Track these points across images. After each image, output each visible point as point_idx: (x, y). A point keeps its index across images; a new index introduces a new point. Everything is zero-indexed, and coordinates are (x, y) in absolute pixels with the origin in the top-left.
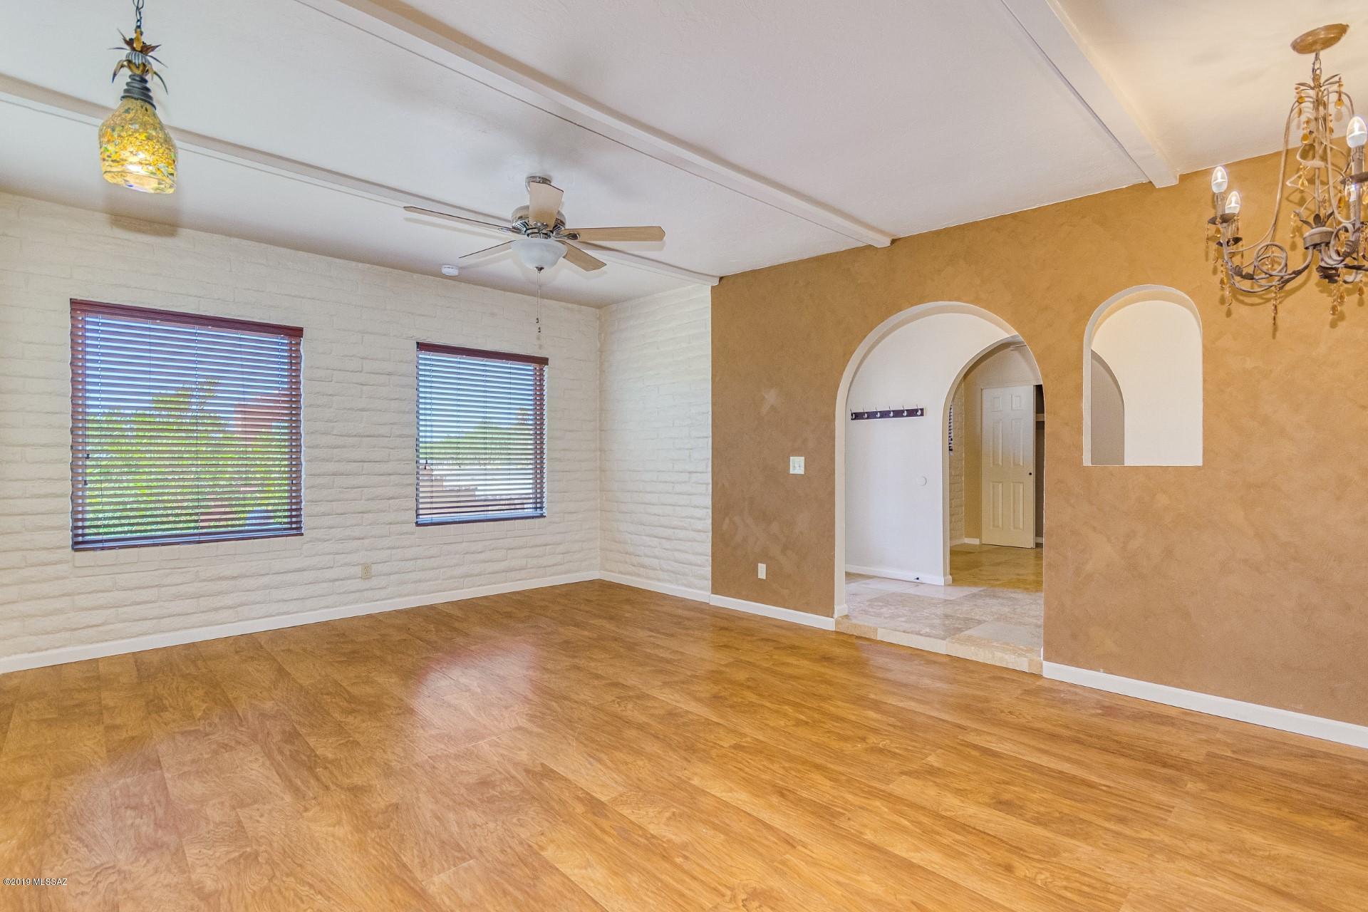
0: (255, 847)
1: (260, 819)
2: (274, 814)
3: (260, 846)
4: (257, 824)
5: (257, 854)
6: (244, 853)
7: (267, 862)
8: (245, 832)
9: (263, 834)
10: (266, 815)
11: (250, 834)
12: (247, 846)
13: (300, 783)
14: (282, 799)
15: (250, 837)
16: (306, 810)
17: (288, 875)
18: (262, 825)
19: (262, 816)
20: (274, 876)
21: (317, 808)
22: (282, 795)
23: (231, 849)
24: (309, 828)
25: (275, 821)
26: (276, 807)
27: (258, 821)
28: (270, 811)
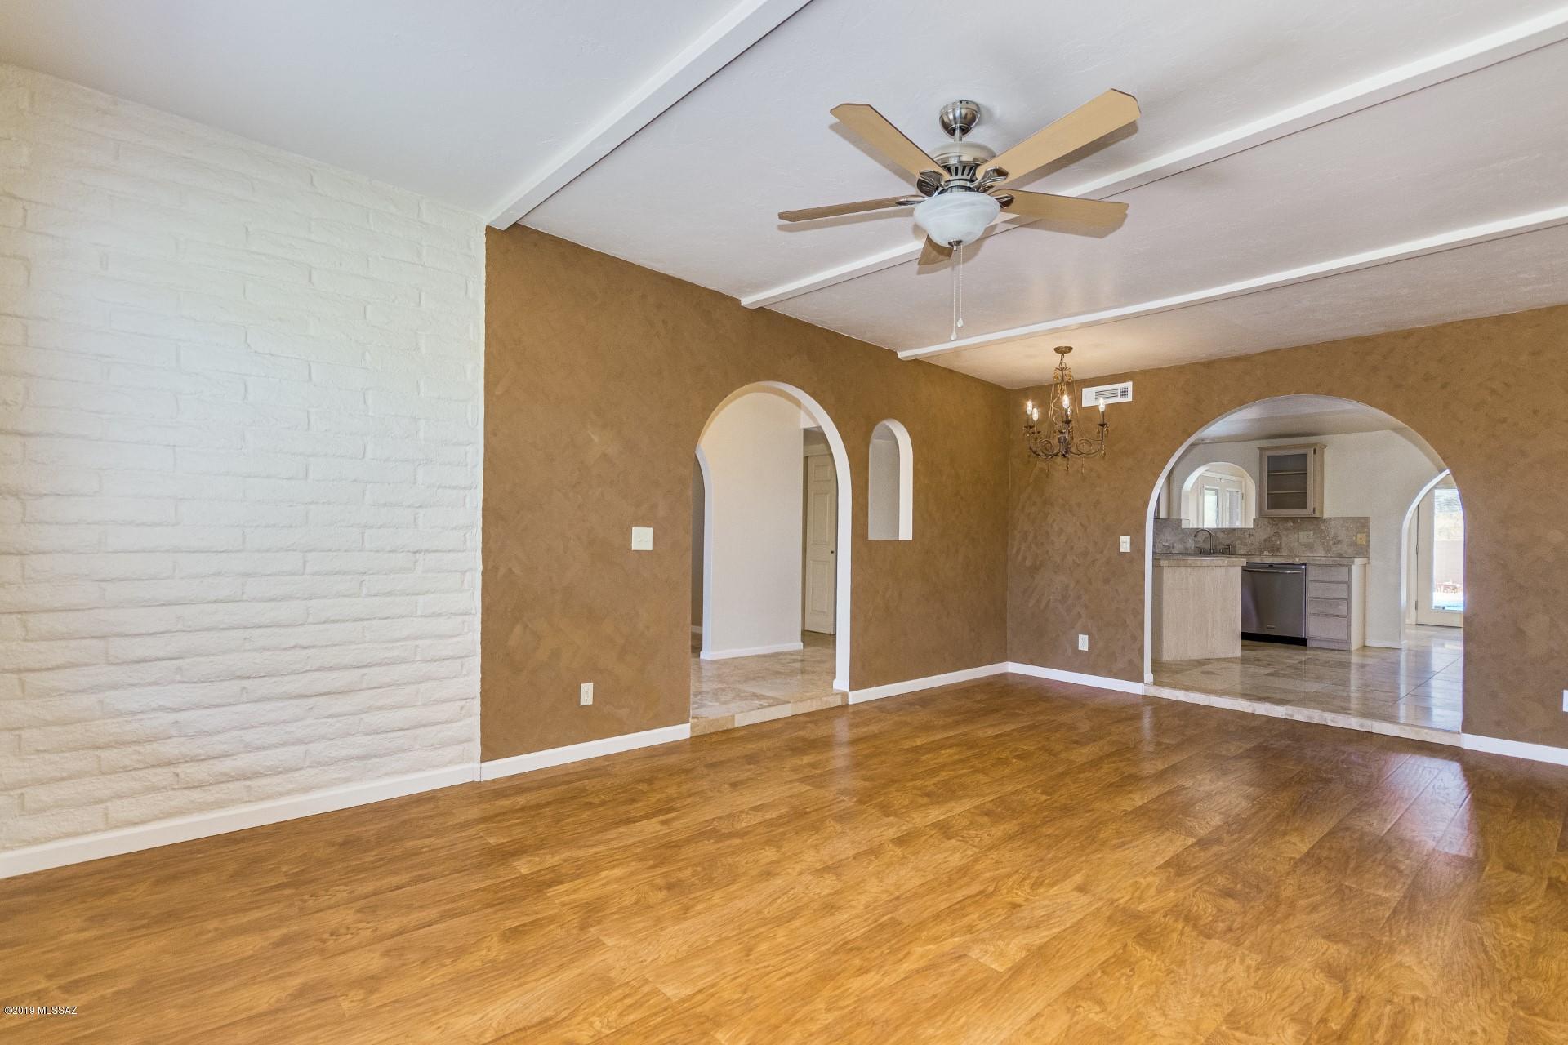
0: (1512, 1010)
1: (1479, 1031)
2: (1455, 1022)
3: (1505, 1007)
4: (1487, 1028)
5: (1514, 1004)
6: (1530, 1015)
7: (1511, 991)
8: (1511, 1032)
9: (1491, 1015)
10: (1468, 1029)
11: (1506, 1026)
12: (1521, 1018)
13: (1382, 1032)
14: (1427, 1031)
15: (1509, 1023)
16: (1414, 999)
17: (1499, 971)
18: (1484, 1025)
19: (1473, 1033)
20: (1513, 979)
21: (1401, 991)
22: (1421, 1036)
23: (1542, 1028)
24: (1435, 984)
25: (1462, 1014)
26: (1445, 1028)
27: (1484, 1030)
28: (1457, 1029)
